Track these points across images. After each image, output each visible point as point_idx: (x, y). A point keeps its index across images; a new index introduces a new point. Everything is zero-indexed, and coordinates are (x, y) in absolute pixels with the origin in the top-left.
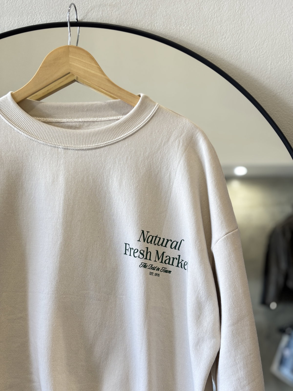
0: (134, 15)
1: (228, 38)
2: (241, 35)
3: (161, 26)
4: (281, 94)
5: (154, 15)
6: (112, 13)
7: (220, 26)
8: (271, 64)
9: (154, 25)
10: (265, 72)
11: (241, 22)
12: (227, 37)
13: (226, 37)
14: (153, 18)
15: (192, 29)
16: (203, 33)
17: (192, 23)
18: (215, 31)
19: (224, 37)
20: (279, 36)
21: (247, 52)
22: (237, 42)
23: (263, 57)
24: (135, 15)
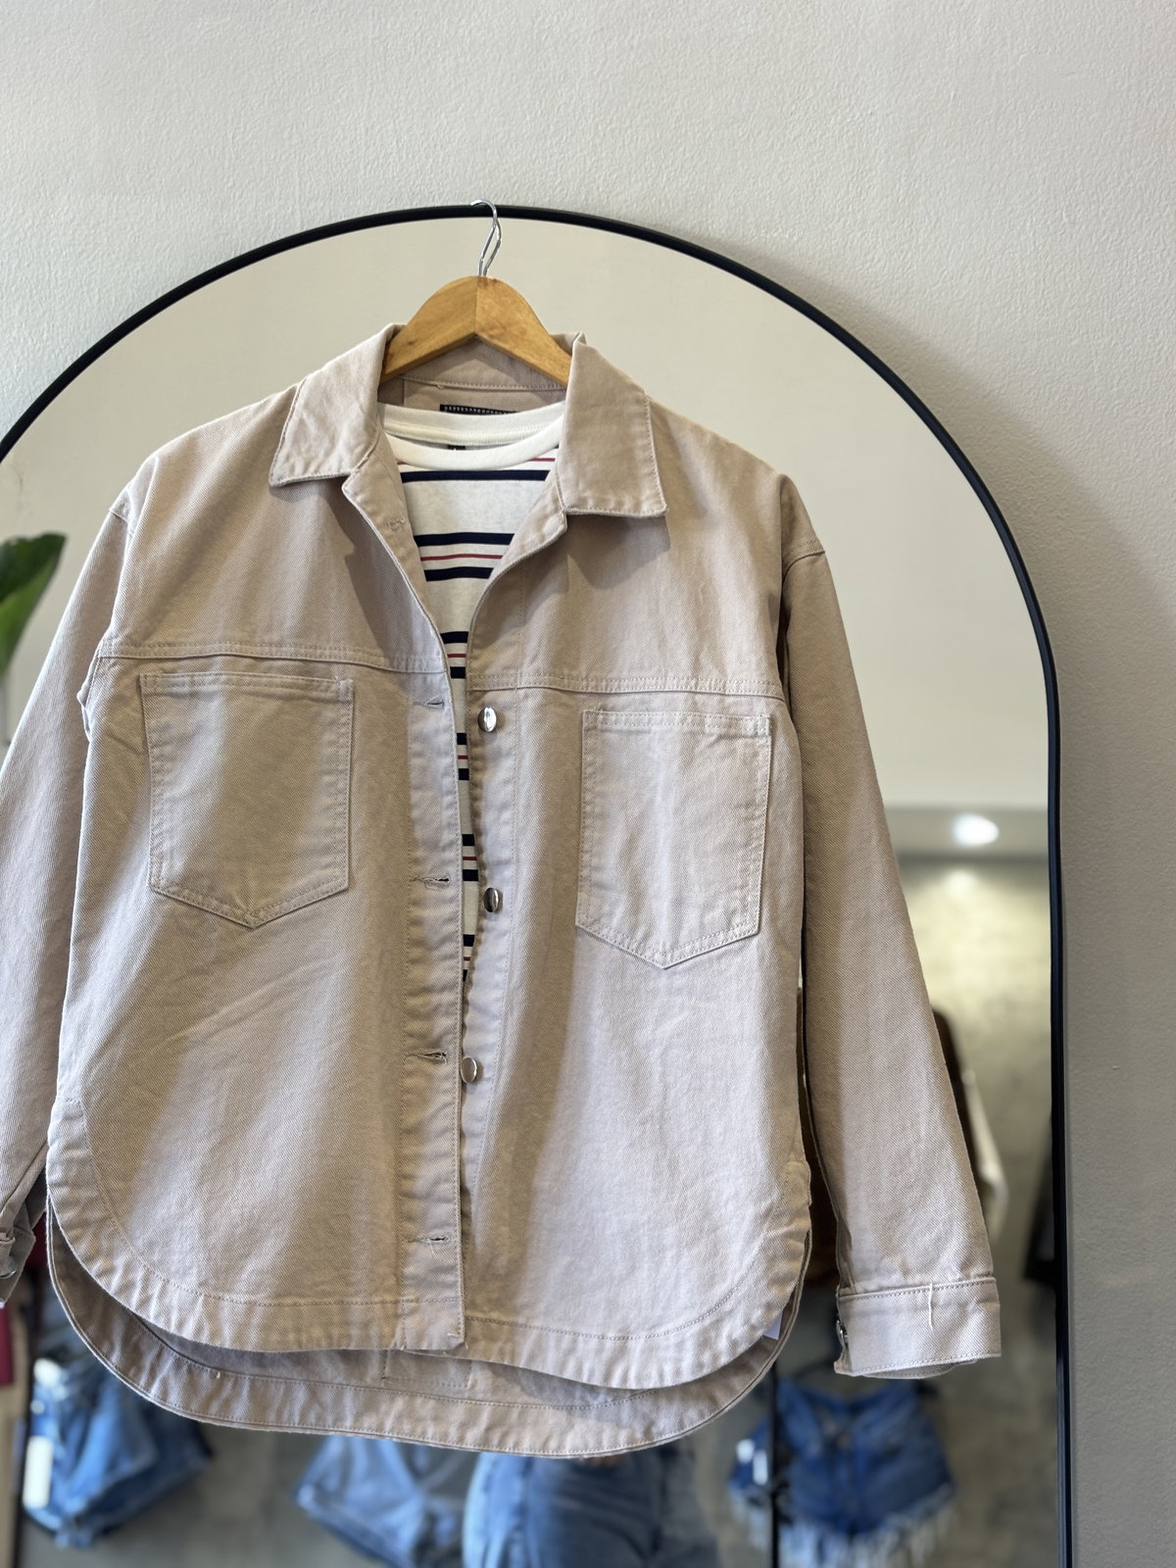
0: (660, 203)
1: (879, 261)
2: (909, 255)
3: (723, 231)
4: (1002, 391)
5: (707, 205)
6: (610, 198)
7: (860, 234)
8: (979, 323)
9: (707, 229)
10: (967, 341)
11: (910, 226)
12: (876, 260)
13: (873, 259)
14: (704, 210)
15: (795, 239)
16: (820, 246)
17: (795, 224)
18: (849, 244)
19: (869, 257)
20: (999, 257)
21: (924, 293)
22: (900, 271)
23: (961, 305)
24: (663, 204)
